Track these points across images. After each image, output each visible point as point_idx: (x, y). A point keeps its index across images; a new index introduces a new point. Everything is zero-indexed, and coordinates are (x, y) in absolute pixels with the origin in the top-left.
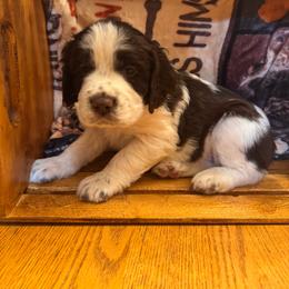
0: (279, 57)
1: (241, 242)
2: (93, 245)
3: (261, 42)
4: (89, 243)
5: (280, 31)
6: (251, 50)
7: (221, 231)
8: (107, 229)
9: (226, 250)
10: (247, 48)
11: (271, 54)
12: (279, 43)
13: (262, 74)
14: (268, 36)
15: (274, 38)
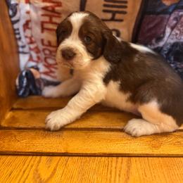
0: (173, 33)
1: (129, 167)
2: (34, 167)
3: (162, 20)
5: (176, 13)
6: (154, 27)
9: (118, 172)
10: (151, 26)
11: (168, 30)
12: (175, 22)
14: (167, 16)
15: (172, 18)
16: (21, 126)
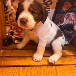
0: (67, 20)
1: (56, 71)
2: (17, 73)
3: (62, 16)
4: (16, 73)
5: (68, 13)
6: (60, 18)
7: (51, 68)
8: (21, 68)
9: (52, 73)
11: (65, 19)
12: (67, 16)
13: (62, 24)
14: (64, 14)
15: (66, 15)
16: (8, 55)
